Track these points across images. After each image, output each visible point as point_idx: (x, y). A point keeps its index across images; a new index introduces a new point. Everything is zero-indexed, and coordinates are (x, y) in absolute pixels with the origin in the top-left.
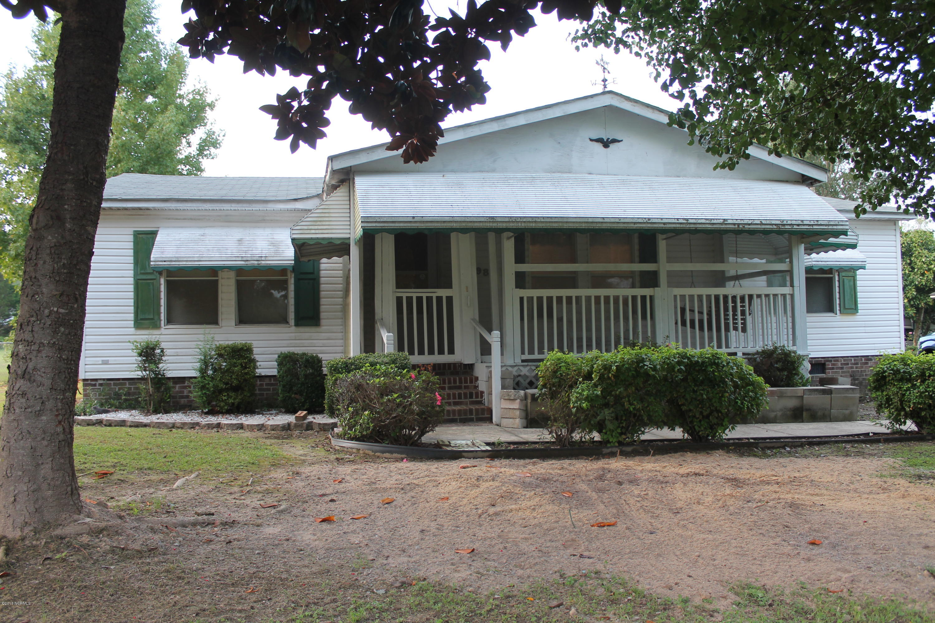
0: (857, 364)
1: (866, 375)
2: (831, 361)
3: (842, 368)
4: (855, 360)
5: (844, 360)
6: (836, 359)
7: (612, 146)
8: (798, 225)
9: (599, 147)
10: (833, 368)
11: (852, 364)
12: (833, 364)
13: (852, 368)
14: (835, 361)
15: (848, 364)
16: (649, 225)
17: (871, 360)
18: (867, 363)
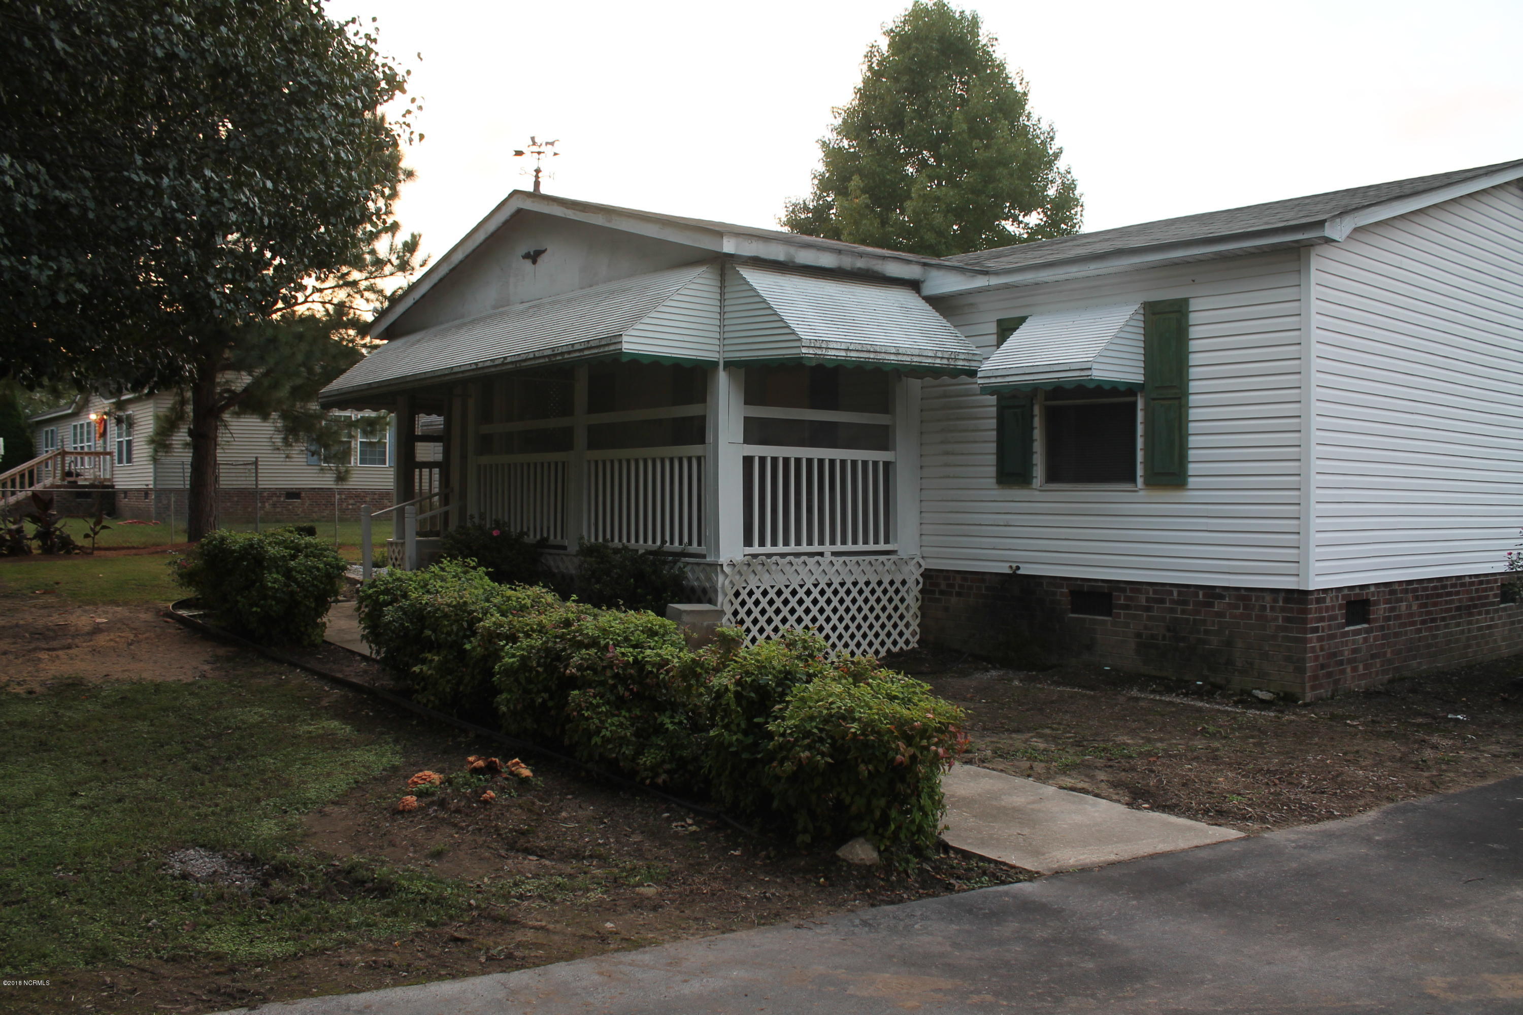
0: (1185, 603)
1: (1207, 632)
2: (1123, 590)
3: (1148, 609)
4: (1179, 593)
5: (1155, 592)
6: (1136, 587)
7: (540, 260)
8: (569, 352)
9: (528, 263)
10: (1127, 607)
11: (1173, 602)
12: (1127, 598)
13: (1172, 610)
14: (1132, 590)
15: (1162, 601)
16: (453, 377)
17: (1222, 597)
18: (1211, 605)
